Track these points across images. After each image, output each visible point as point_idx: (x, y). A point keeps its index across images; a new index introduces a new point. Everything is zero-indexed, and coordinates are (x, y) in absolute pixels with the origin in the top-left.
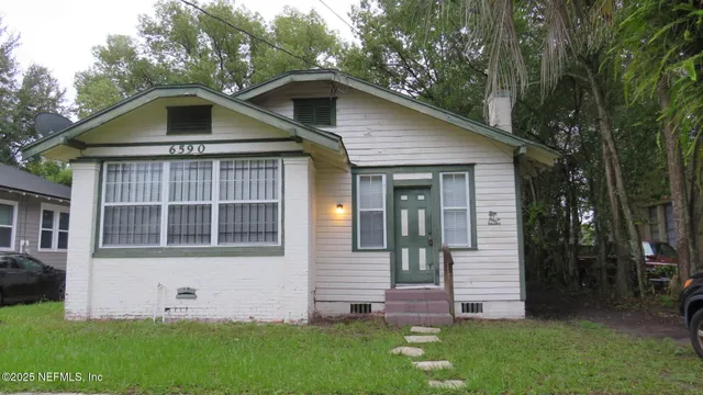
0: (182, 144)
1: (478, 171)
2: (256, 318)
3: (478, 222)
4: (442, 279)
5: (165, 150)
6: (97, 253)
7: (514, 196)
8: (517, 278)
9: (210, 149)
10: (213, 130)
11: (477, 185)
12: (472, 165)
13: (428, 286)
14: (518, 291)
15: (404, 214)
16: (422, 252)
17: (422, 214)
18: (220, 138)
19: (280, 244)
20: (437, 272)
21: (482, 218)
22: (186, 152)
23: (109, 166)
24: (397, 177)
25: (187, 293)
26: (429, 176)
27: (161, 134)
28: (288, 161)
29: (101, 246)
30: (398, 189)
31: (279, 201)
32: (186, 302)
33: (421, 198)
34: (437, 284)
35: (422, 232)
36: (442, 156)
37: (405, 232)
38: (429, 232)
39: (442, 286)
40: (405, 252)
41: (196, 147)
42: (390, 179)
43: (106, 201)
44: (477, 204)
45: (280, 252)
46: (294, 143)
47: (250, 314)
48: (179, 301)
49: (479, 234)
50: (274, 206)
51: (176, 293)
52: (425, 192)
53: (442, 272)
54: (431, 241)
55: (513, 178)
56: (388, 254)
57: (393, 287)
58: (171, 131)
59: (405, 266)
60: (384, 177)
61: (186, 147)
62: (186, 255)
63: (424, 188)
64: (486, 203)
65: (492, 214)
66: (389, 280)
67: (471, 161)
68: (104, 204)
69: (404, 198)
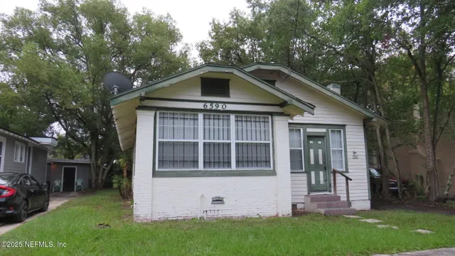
0: (211, 102)
1: (347, 129)
2: (261, 214)
3: (348, 157)
4: (333, 189)
5: (200, 106)
6: (155, 174)
7: (364, 143)
8: (367, 187)
9: (229, 107)
10: (231, 95)
11: (347, 136)
12: (344, 126)
13: (326, 193)
14: (367, 194)
15: (312, 151)
16: (321, 173)
17: (320, 152)
18: (235, 101)
19: (272, 168)
20: (330, 185)
21: (350, 155)
22: (214, 108)
23: (160, 113)
24: (309, 130)
25: (218, 200)
26: (324, 130)
27: (197, 95)
28: (276, 118)
29: (157, 169)
30: (310, 137)
31: (271, 142)
32: (218, 207)
33: (320, 142)
34: (330, 191)
35: (321, 162)
36: (331, 119)
37: (312, 162)
38: (324, 163)
39: (333, 192)
40: (313, 173)
41: (220, 105)
42: (305, 131)
43: (159, 138)
44: (348, 147)
45: (274, 173)
46: (279, 107)
47: (258, 212)
48: (213, 205)
49: (349, 164)
50: (267, 145)
51: (211, 200)
52: (322, 139)
53: (332, 185)
54: (326, 167)
55: (363, 134)
56: (305, 175)
57: (309, 193)
58: (204, 94)
59: (313, 182)
60: (302, 130)
61: (214, 105)
62: (217, 175)
63: (321, 137)
64: (352, 147)
65: (354, 153)
66: (306, 190)
67: (344, 123)
68: (158, 140)
69: (311, 142)
